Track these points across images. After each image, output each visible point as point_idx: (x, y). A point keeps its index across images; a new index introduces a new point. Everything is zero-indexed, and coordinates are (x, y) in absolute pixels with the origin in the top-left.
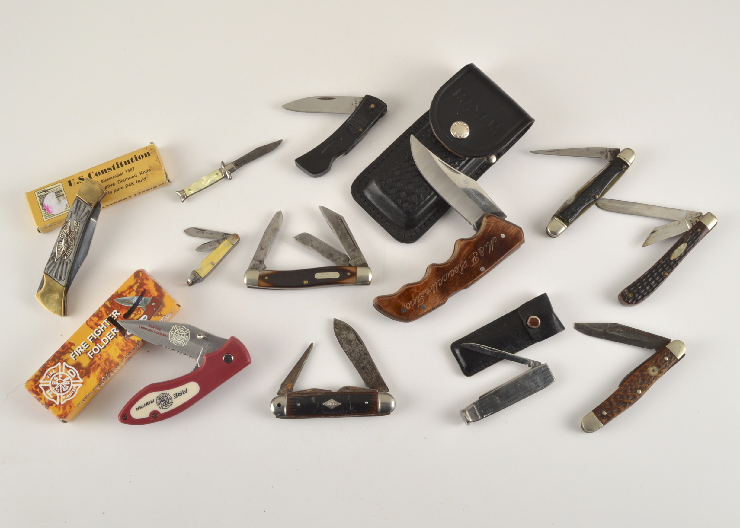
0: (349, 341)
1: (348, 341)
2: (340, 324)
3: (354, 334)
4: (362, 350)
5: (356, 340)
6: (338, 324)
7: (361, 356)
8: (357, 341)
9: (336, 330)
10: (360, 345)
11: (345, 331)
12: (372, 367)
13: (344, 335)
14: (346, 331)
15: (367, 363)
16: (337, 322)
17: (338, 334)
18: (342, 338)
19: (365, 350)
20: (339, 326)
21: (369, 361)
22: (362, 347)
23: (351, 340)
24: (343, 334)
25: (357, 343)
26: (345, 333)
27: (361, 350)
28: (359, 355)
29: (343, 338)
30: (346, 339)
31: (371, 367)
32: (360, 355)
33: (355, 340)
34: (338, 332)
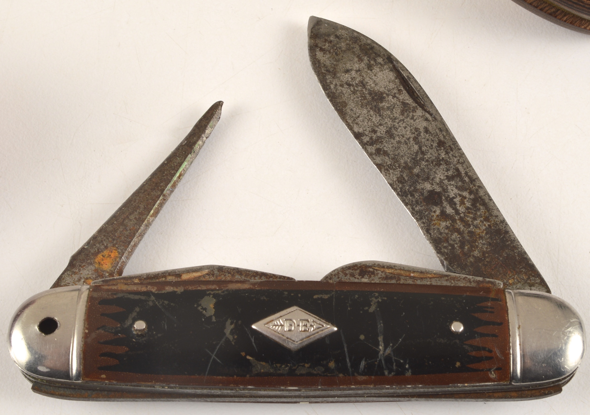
0: (370, 94)
1: (368, 96)
2: (337, 36)
3: (391, 70)
4: (426, 130)
5: (400, 91)
6: (329, 35)
7: (423, 153)
8: (405, 97)
9: (319, 55)
10: (419, 112)
11: (356, 59)
12: (472, 197)
13: (353, 73)
14: (361, 60)
15: (449, 178)
16: (323, 30)
17: (328, 71)
18: (342, 86)
19: (441, 130)
20: (331, 42)
21: (457, 170)
22: (427, 120)
23: (382, 93)
24: (347, 71)
25: (404, 104)
26: (356, 66)
27: (422, 130)
28: (416, 147)
29: (349, 85)
30: (360, 88)
31: (465, 194)
32: (420, 148)
33: (395, 91)
34: (328, 63)
